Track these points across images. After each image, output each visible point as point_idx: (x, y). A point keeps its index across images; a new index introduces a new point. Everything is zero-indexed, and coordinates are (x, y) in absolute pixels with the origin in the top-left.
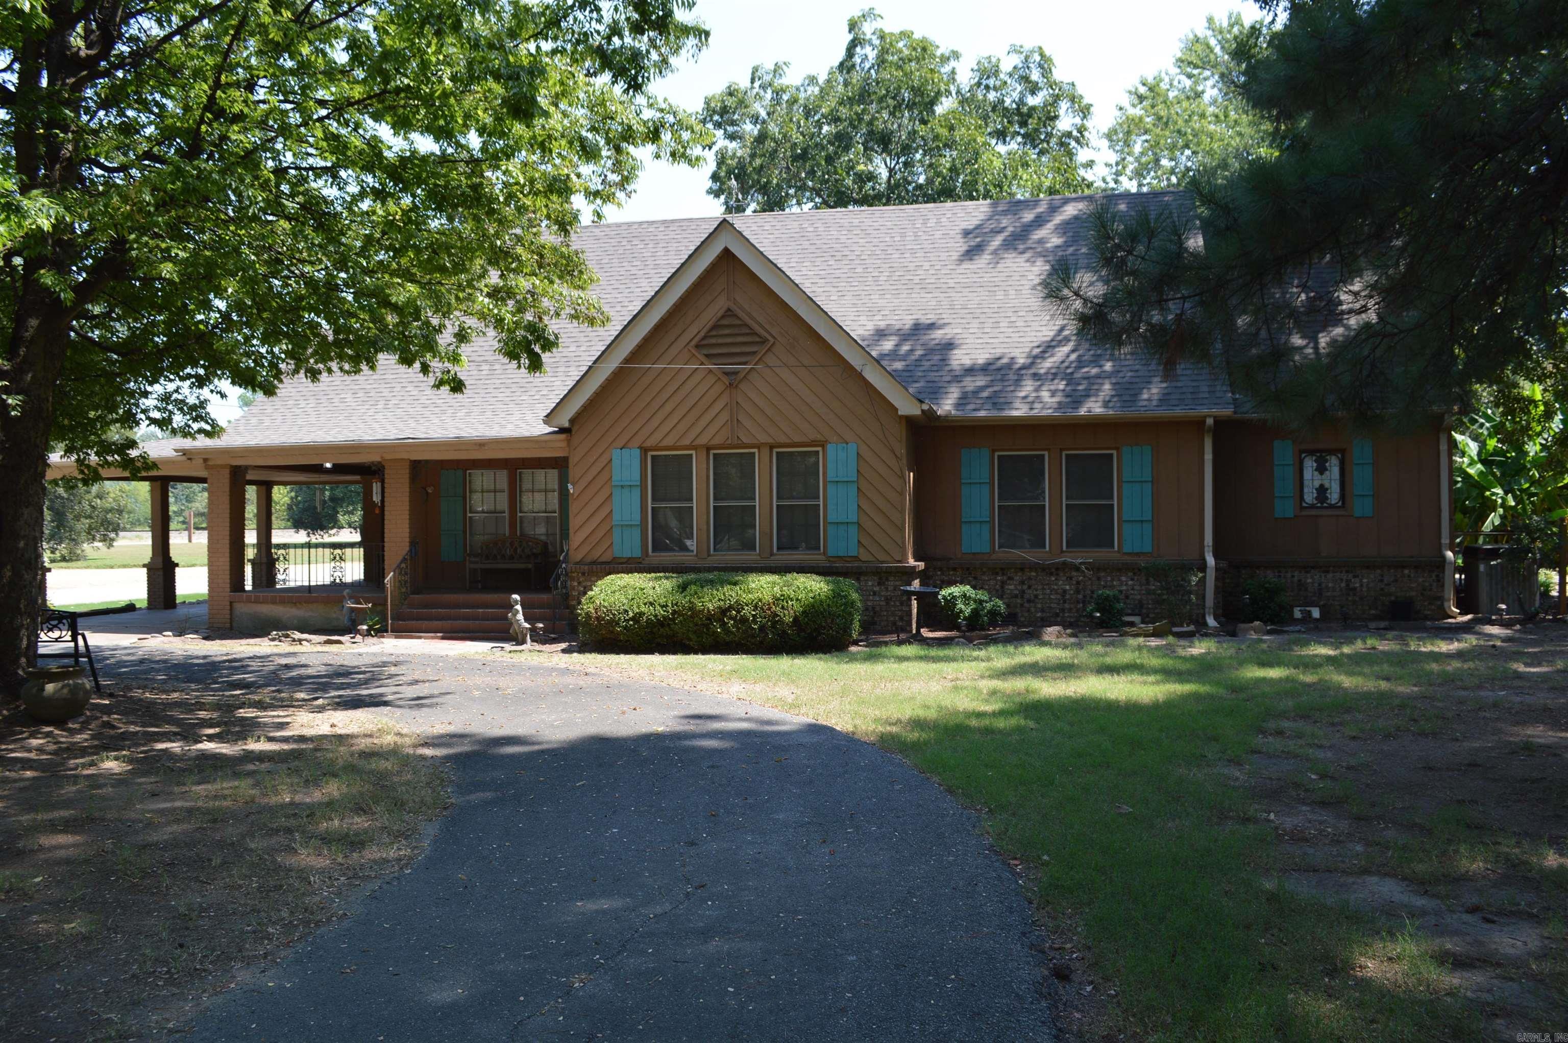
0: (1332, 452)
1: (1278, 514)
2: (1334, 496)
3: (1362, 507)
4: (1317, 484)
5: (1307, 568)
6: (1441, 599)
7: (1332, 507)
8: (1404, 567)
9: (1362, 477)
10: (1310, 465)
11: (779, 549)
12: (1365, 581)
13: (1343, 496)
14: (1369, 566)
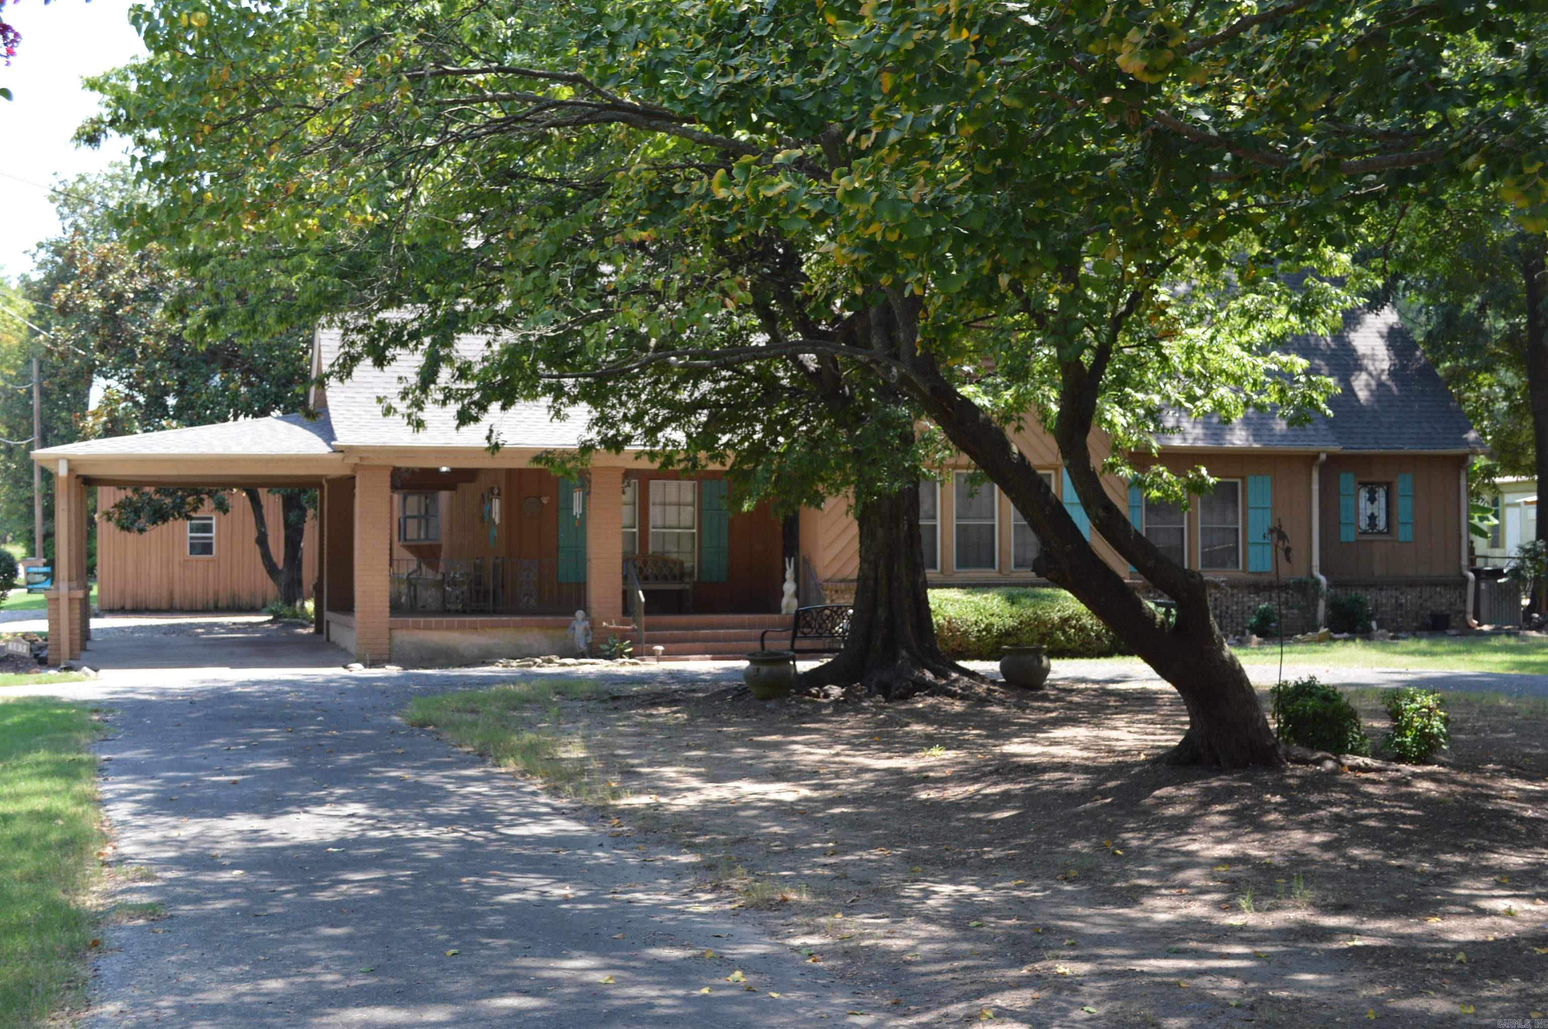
0: (1380, 484)
1: (1343, 538)
2: (1381, 524)
3: (1404, 533)
4: (1369, 513)
5: (1367, 586)
6: (1464, 612)
7: (1380, 533)
8: (1436, 585)
9: (1404, 507)
10: (1364, 494)
11: (1016, 566)
12: (1409, 598)
13: (1388, 524)
14: (1412, 584)
